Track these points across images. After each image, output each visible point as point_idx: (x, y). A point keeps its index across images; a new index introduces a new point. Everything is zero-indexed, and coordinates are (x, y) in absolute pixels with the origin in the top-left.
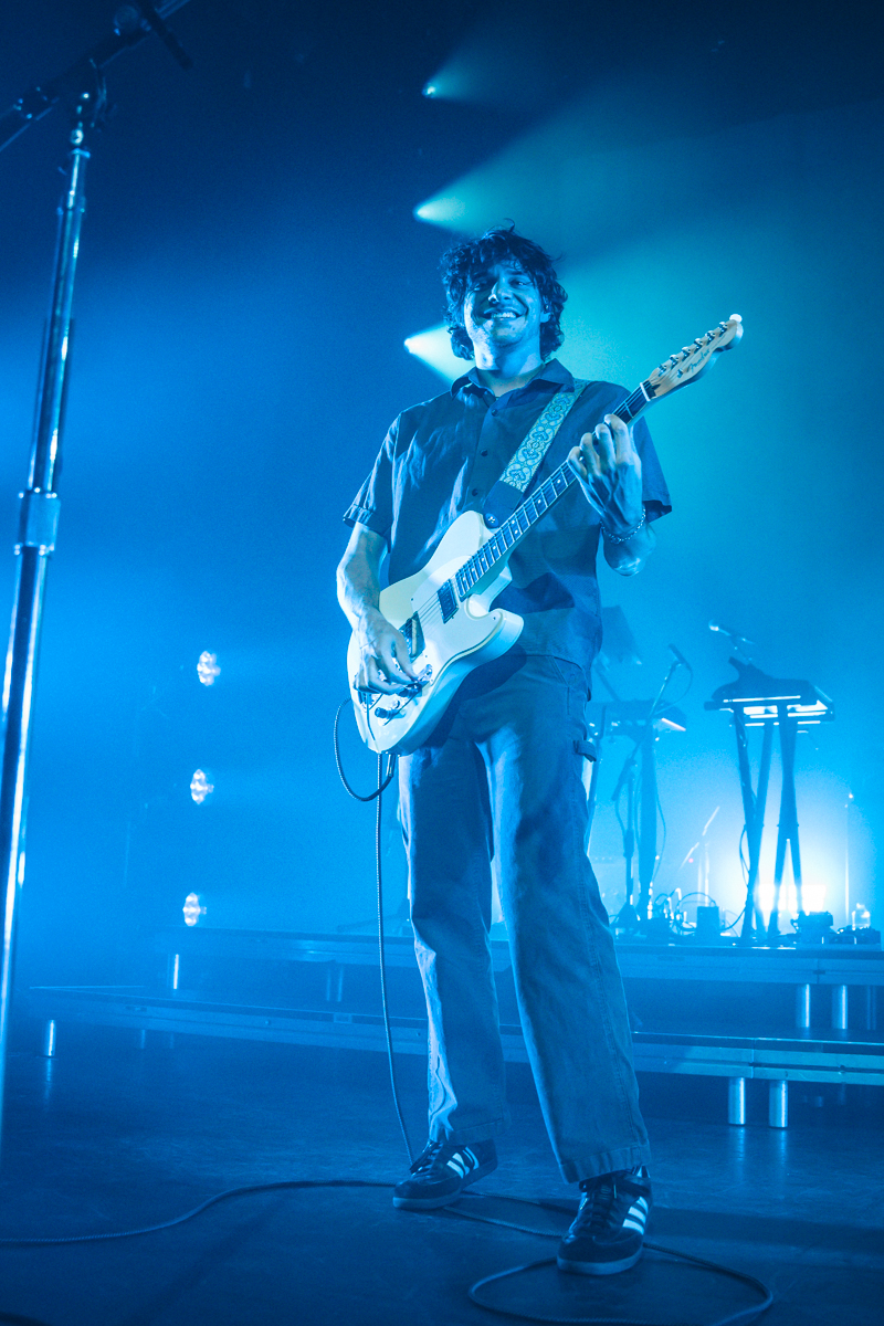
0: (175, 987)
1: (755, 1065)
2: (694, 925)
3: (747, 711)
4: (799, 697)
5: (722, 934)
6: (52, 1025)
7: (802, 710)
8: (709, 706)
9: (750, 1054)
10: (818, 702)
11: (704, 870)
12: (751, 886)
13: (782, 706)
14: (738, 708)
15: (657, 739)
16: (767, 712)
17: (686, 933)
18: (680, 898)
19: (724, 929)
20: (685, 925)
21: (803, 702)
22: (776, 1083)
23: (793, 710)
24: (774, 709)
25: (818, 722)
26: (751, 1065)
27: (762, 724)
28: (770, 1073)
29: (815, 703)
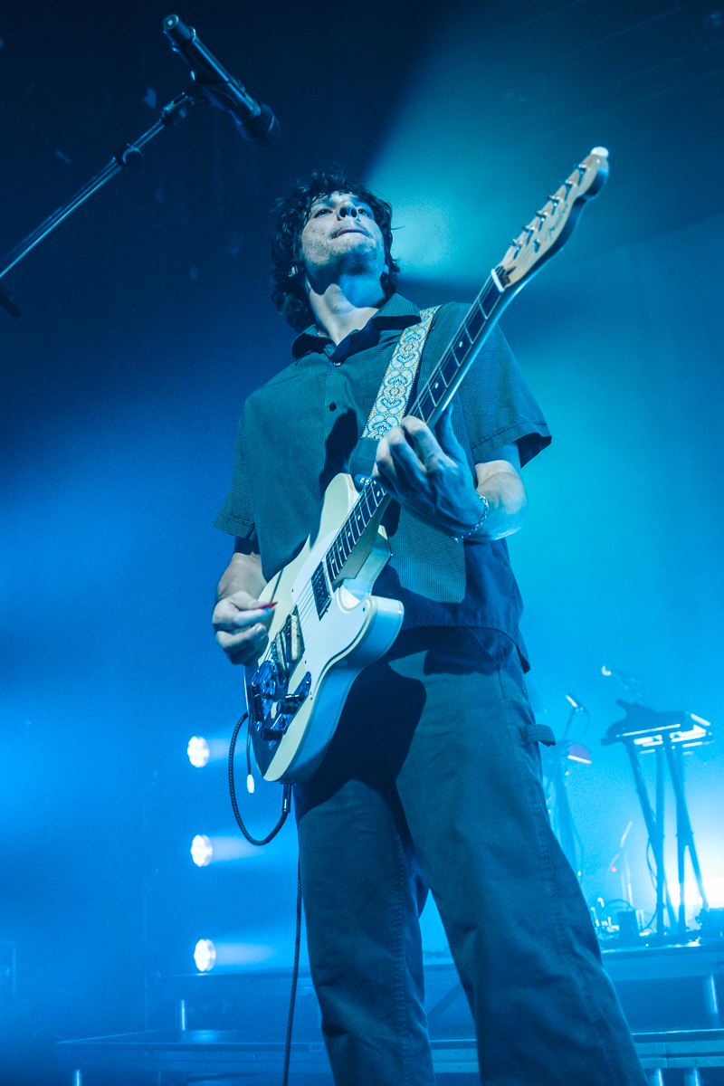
0: (184, 1028)
1: (668, 1056)
2: (617, 927)
3: (637, 742)
4: (678, 726)
5: (641, 934)
6: (78, 1074)
7: (684, 736)
8: (605, 742)
9: (663, 1047)
10: (695, 726)
11: (625, 876)
12: (659, 890)
13: (665, 734)
14: (629, 741)
15: (567, 773)
16: (655, 740)
17: (611, 937)
18: (603, 905)
19: (642, 930)
20: (609, 930)
21: (682, 729)
22: (688, 1071)
23: (677, 736)
24: (659, 737)
25: (699, 743)
26: (665, 1056)
27: (653, 751)
28: (682, 1062)
29: (692, 729)
